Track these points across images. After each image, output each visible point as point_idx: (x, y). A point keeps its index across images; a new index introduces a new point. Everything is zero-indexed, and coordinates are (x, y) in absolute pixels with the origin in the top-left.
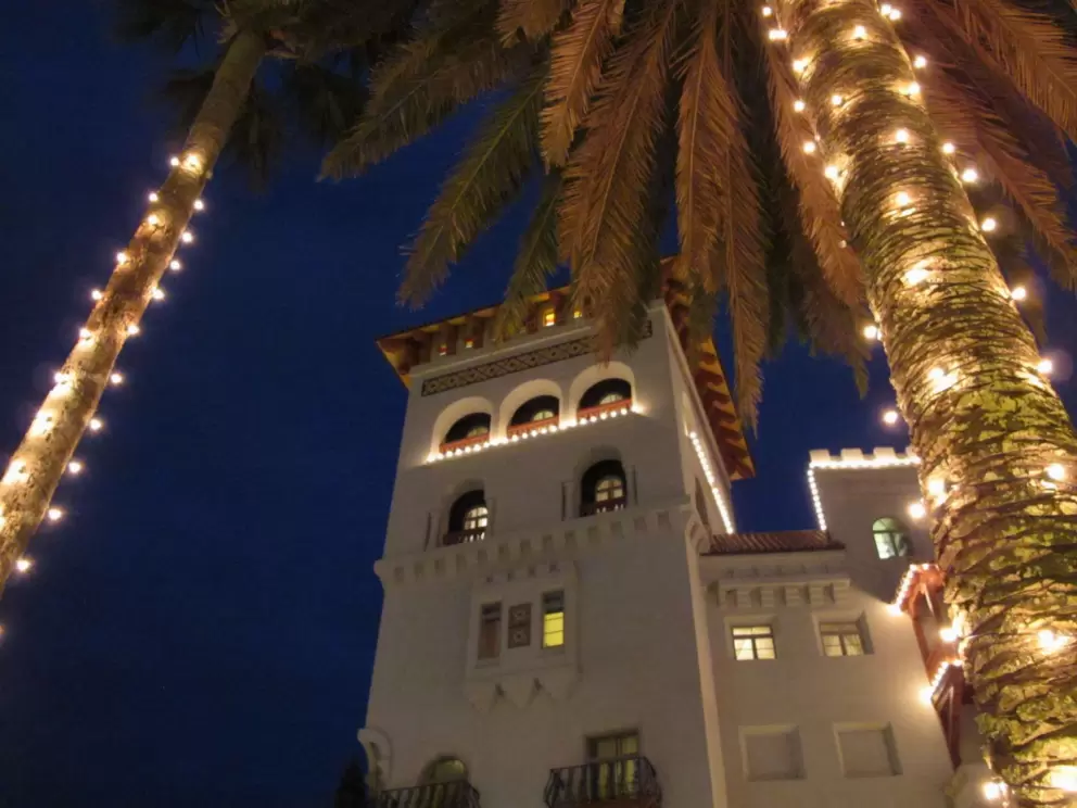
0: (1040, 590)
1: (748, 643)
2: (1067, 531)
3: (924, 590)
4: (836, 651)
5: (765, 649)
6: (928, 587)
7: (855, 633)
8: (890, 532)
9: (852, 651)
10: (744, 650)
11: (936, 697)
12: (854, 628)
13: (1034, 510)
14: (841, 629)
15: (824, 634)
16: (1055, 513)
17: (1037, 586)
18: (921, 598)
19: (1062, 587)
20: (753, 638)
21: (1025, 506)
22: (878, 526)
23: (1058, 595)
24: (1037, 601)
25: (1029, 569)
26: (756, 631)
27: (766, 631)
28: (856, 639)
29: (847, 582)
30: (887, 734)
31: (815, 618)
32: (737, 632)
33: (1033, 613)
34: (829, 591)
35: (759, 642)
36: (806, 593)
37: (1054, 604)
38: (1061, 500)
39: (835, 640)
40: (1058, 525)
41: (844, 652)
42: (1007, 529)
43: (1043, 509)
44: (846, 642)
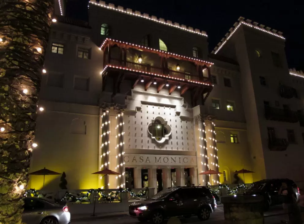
0: (8, 28)
1: (56, 48)
2: (24, 14)
3: (108, 45)
4: (81, 56)
5: (61, 51)
6: (110, 45)
7: (87, 53)
8: (106, 28)
9: (85, 57)
10: (54, 50)
11: (103, 74)
12: (88, 51)
13: (18, 6)
14: (84, 51)
15: (79, 51)
16: (23, 9)
17: (7, 26)
18: (107, 47)
19: (13, 28)
20: (58, 47)
21: (16, 4)
22: (103, 25)
23: (11, 30)
24: (6, 31)
25: (8, 22)
26: (59, 45)
27: (62, 46)
28: (87, 54)
29: (89, 38)
30: (88, 80)
31: (77, 46)
32: (53, 44)
33: (3, 34)
34: (84, 39)
35: (59, 49)
36: (77, 38)
37: (9, 32)
38: (27, 5)
39: (82, 53)
40: (22, 12)
41: (83, 57)
42: (8, 9)
43: (21, 7)
44: (84, 54)
